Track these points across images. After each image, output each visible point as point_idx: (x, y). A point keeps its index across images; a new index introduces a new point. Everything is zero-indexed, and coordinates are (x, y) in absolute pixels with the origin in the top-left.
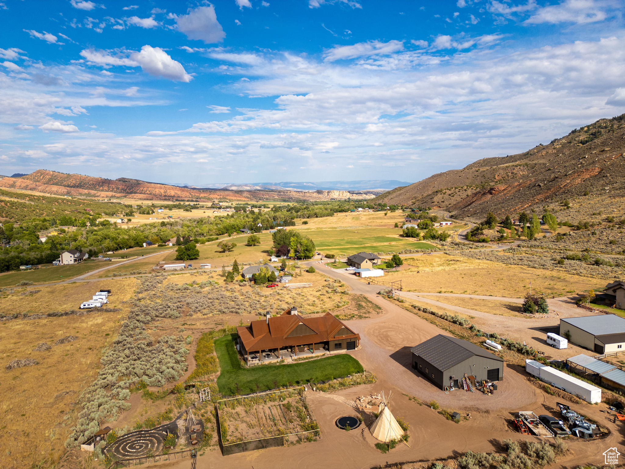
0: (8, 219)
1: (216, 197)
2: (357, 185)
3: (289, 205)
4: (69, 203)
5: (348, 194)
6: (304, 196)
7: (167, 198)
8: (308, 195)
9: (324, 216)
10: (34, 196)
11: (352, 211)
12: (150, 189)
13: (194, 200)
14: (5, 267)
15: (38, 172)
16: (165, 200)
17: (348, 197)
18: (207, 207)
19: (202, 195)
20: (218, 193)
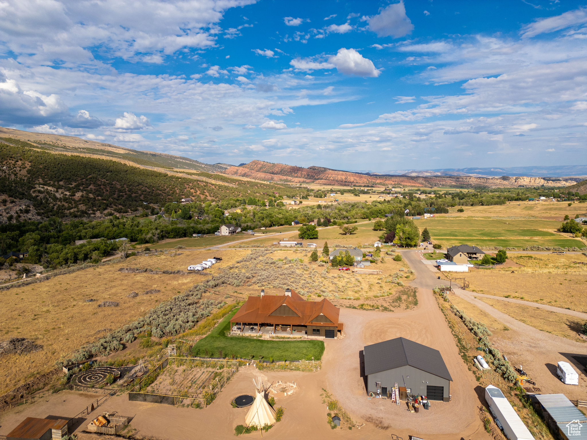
0: (213, 198)
1: (390, 183)
2: (558, 171)
3: (461, 192)
4: (265, 187)
5: (542, 180)
6: (486, 183)
7: (347, 184)
8: (491, 181)
9: (491, 204)
10: (242, 181)
11: (530, 200)
12: (333, 176)
13: (370, 185)
14: (183, 234)
15: (254, 162)
16: (345, 185)
17: (541, 184)
18: (378, 193)
19: (378, 181)
20: (394, 179)
